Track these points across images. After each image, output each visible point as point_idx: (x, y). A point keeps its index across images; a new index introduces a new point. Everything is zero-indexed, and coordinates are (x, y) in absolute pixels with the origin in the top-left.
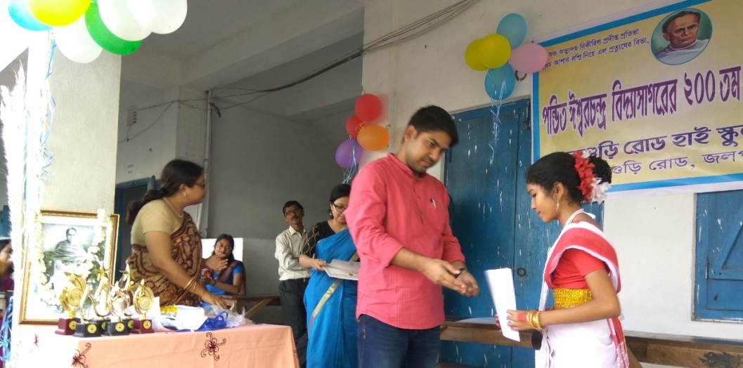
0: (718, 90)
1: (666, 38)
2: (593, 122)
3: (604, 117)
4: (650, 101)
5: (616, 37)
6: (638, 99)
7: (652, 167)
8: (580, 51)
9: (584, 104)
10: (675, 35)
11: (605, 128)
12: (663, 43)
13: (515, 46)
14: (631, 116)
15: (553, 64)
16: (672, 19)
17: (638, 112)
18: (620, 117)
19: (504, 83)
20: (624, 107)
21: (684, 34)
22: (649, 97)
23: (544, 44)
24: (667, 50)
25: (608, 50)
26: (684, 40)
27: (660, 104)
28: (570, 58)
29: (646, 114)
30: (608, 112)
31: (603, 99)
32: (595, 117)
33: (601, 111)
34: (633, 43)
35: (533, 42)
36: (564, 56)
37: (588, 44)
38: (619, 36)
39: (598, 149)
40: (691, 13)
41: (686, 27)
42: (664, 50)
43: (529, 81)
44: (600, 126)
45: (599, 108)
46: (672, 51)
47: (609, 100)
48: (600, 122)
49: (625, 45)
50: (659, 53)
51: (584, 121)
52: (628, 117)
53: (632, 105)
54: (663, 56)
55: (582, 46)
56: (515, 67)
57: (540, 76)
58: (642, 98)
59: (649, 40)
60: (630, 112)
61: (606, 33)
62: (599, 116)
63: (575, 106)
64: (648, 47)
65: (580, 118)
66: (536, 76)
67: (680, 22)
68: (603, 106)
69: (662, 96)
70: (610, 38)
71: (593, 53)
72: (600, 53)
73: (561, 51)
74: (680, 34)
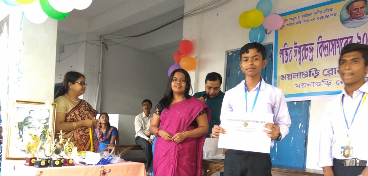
1: (348, 13)
2: (306, 58)
3: (313, 55)
4: (338, 48)
5: (321, 12)
6: (331, 46)
7: (337, 83)
8: (301, 19)
9: (302, 48)
11: (313, 61)
12: (346, 16)
13: (265, 16)
14: (327, 55)
15: (286, 26)
16: (352, 3)
17: (331, 53)
18: (321, 55)
19: (259, 36)
20: (324, 50)
22: (337, 45)
23: (282, 15)
24: (348, 20)
25: (316, 19)
28: (295, 23)
29: (335, 55)
30: (315, 53)
31: (312, 46)
32: (307, 55)
33: (311, 52)
34: (330, 15)
35: (275, 14)
36: (292, 21)
37: (305, 16)
38: (323, 12)
39: (309, 73)
43: (273, 34)
44: (310, 60)
45: (310, 50)
46: (351, 20)
47: (315, 47)
48: (310, 58)
49: (325, 16)
50: (343, 21)
51: (302, 57)
52: (325, 56)
53: (328, 49)
54: (346, 23)
55: (302, 16)
56: (266, 27)
57: (279, 32)
58: (333, 45)
59: (339, 14)
60: (326, 53)
61: (315, 10)
62: (310, 55)
63: (297, 49)
64: (338, 18)
65: (299, 55)
66: (277, 32)
67: (357, 4)
68: (312, 49)
70: (317, 12)
71: (308, 21)
72: (311, 20)
73: (291, 19)
74: (356, 11)
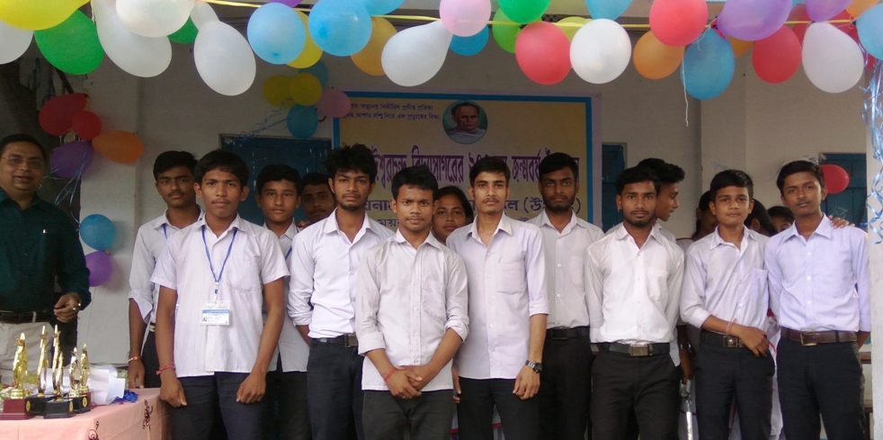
1: (454, 119)
4: (444, 170)
5: (414, 107)
6: (433, 165)
8: (382, 111)
9: (386, 161)
10: (461, 119)
15: (355, 115)
16: (459, 106)
21: (468, 121)
22: (442, 165)
24: (455, 130)
25: (407, 116)
26: (468, 125)
27: (451, 173)
28: (372, 115)
31: (404, 160)
34: (428, 117)
35: (332, 88)
36: (364, 110)
37: (388, 106)
38: (416, 108)
40: (472, 105)
41: (469, 115)
42: (453, 129)
46: (459, 131)
49: (422, 116)
51: (387, 176)
54: (451, 134)
55: (383, 106)
57: (341, 123)
58: (436, 165)
59: (441, 118)
61: (406, 101)
65: (383, 171)
67: (466, 110)
69: (453, 167)
70: (408, 106)
71: (393, 116)
72: (399, 117)
73: (363, 106)
74: (465, 120)
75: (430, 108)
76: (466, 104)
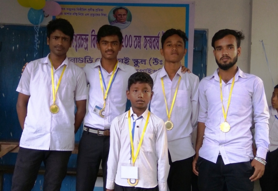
0: (133, 43)
10: (118, 16)
16: (117, 9)
21: (121, 17)
28: (72, 14)
34: (101, 15)
37: (80, 9)
40: (124, 9)
41: (122, 14)
46: (117, 23)
49: (97, 15)
50: (111, 22)
54: (113, 24)
59: (107, 15)
64: (107, 18)
70: (91, 9)
71: (83, 14)
73: (68, 9)
75: (102, 10)
76: (121, 8)
